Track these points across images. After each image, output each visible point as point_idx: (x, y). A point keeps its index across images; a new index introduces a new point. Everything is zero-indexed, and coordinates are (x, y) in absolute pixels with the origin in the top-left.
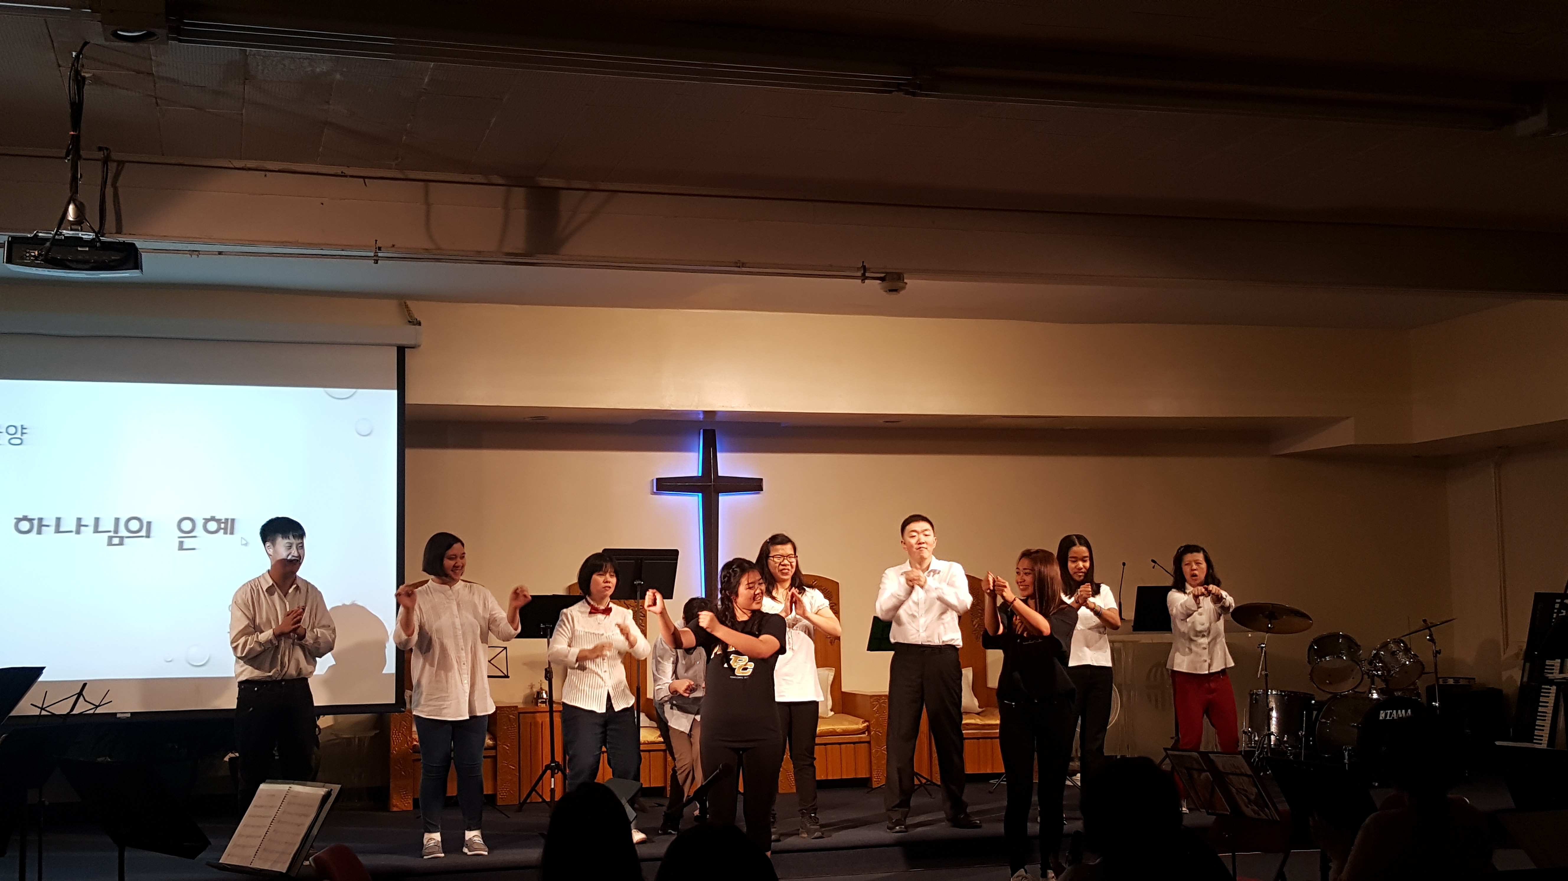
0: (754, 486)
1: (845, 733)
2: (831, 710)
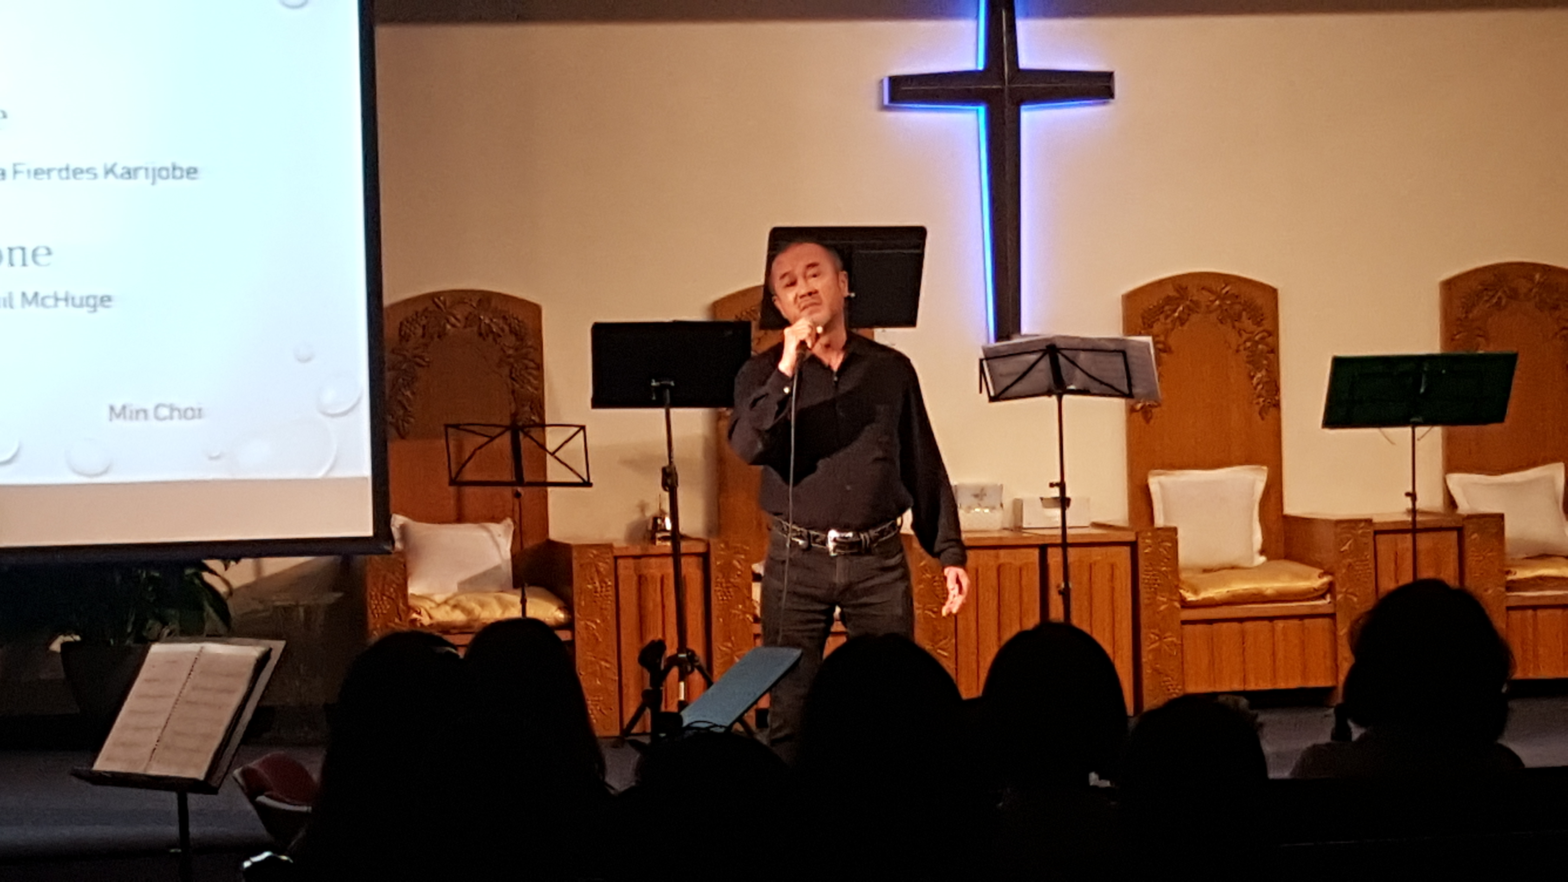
0: (1095, 87)
1: (1283, 597)
2: (1262, 552)
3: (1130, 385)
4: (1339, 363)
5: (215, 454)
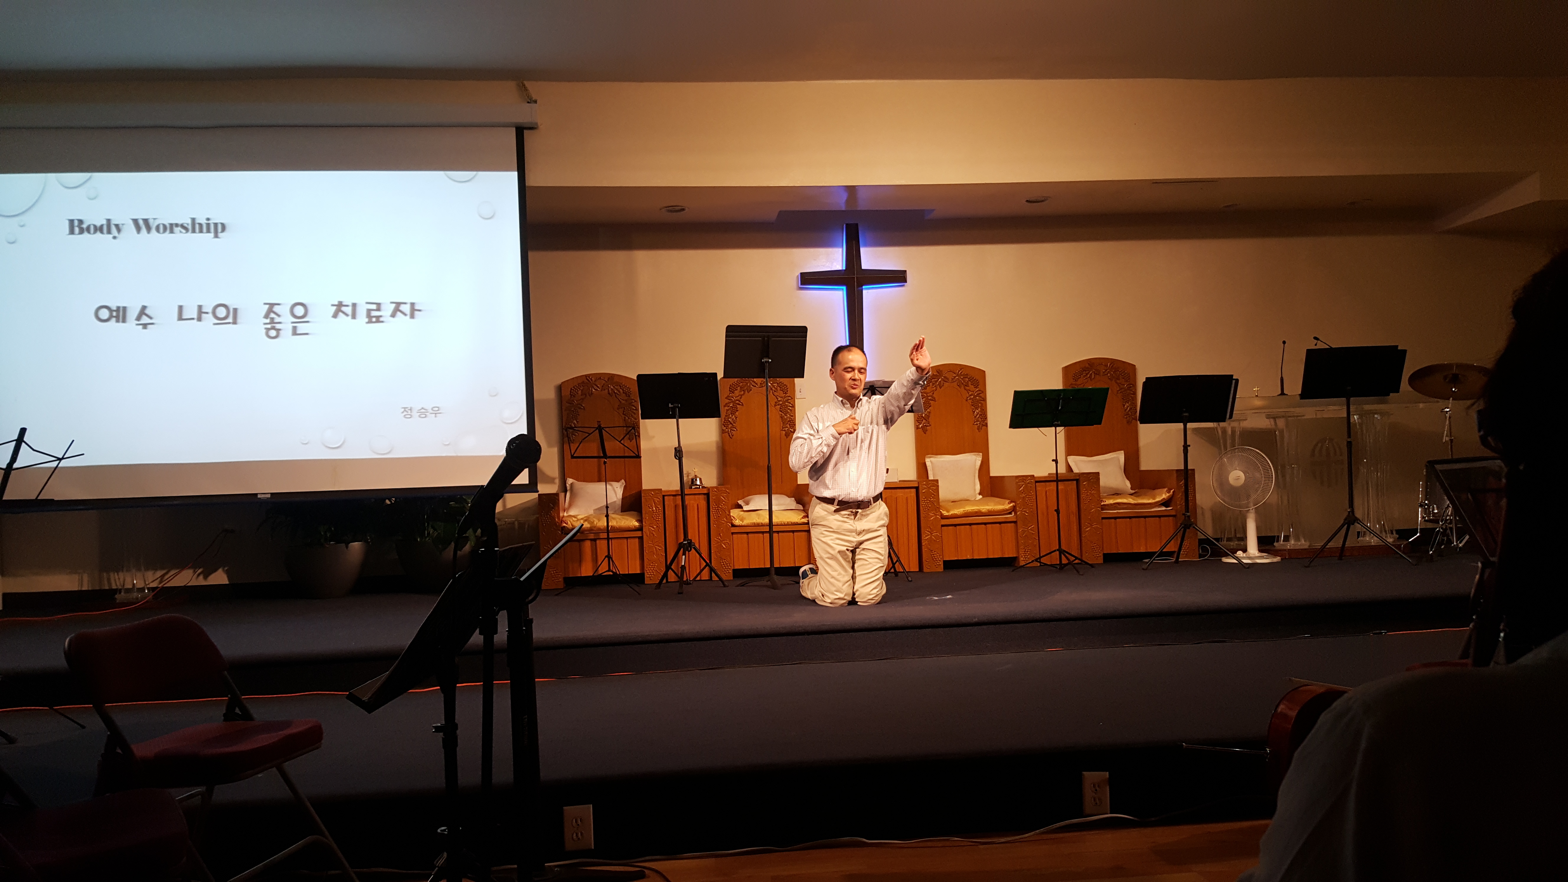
0: (898, 277)
1: (990, 513)
2: (980, 494)
4: (1017, 393)
5: (447, 443)
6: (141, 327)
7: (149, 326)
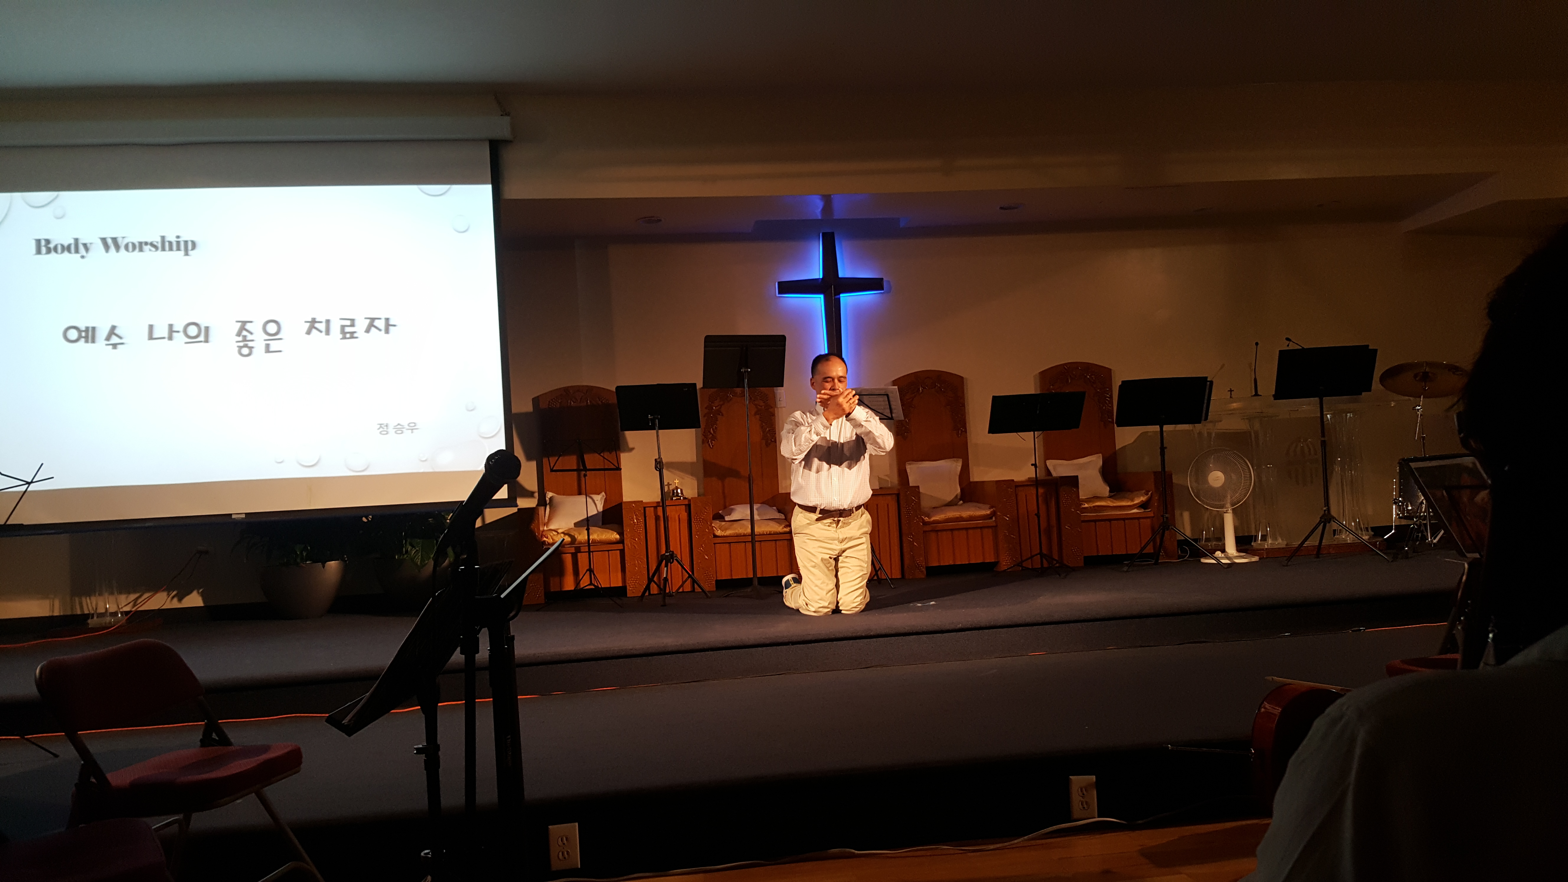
0: (874, 285)
1: (971, 518)
2: (961, 499)
3: (891, 413)
4: (995, 398)
5: (424, 459)
6: (111, 347)
7: (119, 346)
